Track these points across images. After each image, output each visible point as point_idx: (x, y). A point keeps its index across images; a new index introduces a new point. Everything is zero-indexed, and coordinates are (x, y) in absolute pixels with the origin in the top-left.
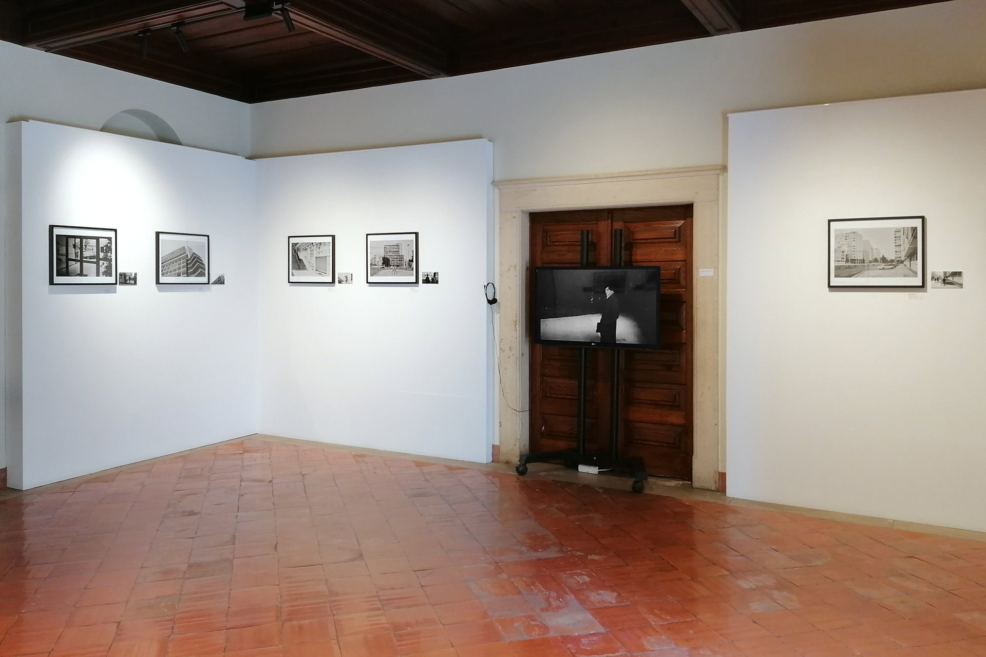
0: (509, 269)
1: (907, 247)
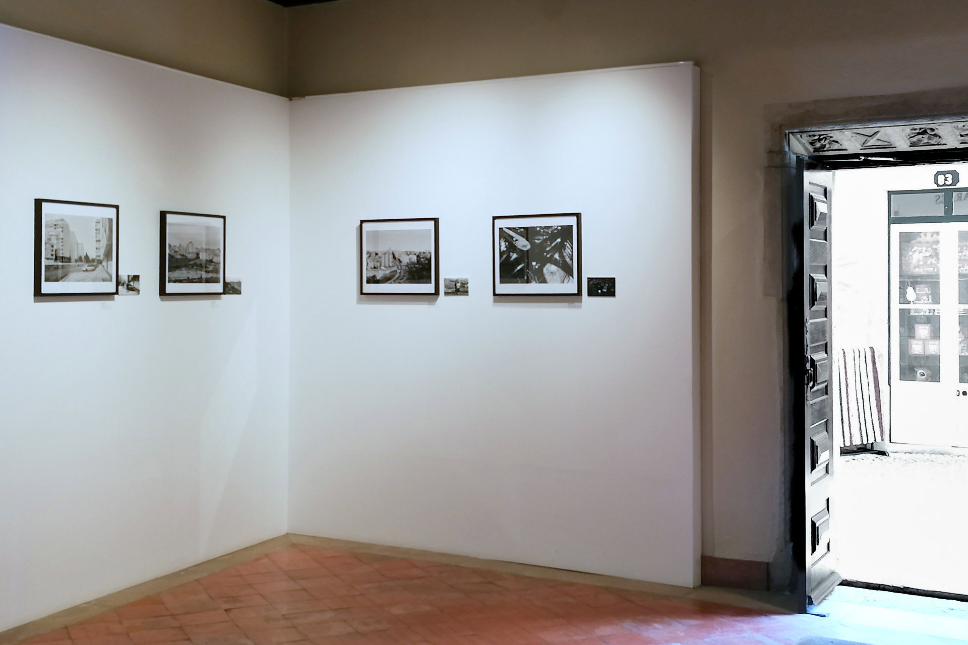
1: (104, 242)
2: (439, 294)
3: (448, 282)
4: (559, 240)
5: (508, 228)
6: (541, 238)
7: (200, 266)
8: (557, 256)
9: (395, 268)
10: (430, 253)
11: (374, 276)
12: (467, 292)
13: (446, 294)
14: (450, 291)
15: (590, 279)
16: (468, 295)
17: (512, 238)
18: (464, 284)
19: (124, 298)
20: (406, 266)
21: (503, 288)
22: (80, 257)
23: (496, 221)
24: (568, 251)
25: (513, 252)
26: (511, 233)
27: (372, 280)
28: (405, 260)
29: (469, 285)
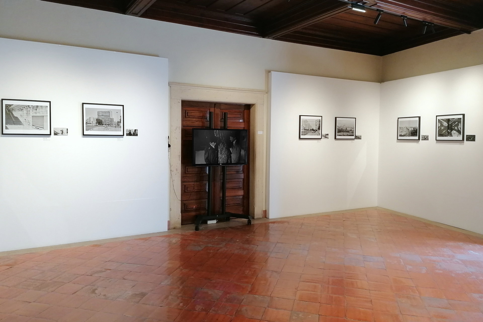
0: (176, 129)
1: (318, 126)
2: (420, 140)
3: (422, 136)
4: (457, 123)
5: (441, 119)
6: (451, 122)
7: (348, 132)
8: (456, 128)
9: (407, 132)
10: (417, 127)
11: (401, 134)
12: (428, 139)
13: (422, 140)
14: (423, 139)
15: (467, 136)
16: (428, 140)
17: (442, 122)
18: (427, 137)
19: (324, 140)
20: (410, 131)
21: (439, 138)
22: (311, 129)
23: (437, 117)
24: (460, 126)
25: (442, 127)
26: (442, 121)
27: (401, 136)
28: (410, 129)
29: (429, 137)
